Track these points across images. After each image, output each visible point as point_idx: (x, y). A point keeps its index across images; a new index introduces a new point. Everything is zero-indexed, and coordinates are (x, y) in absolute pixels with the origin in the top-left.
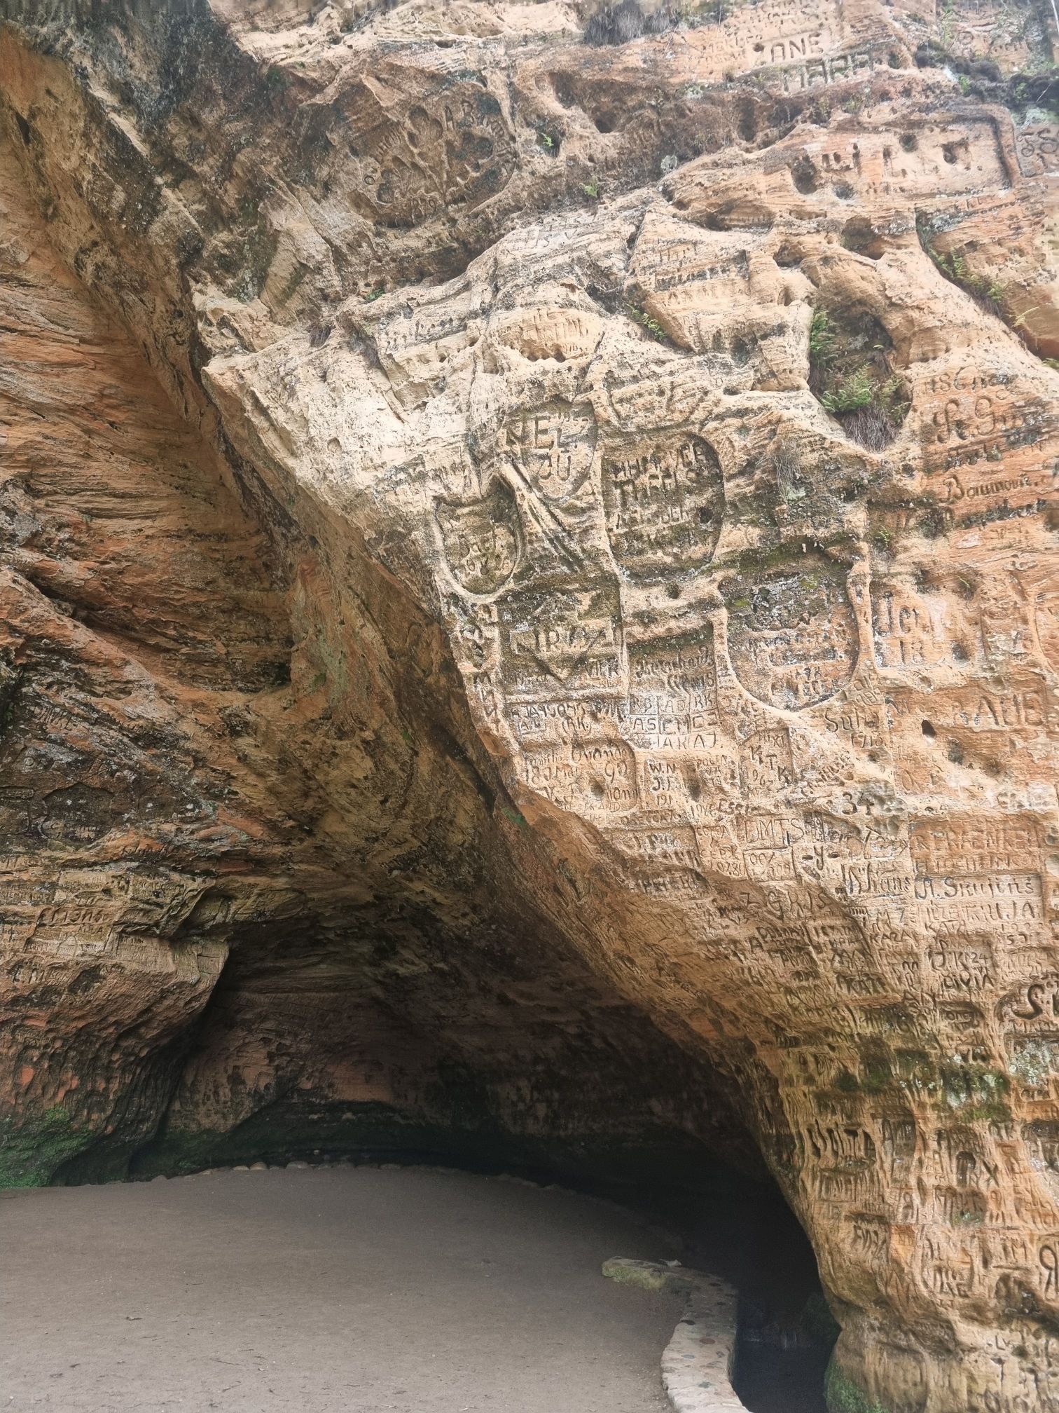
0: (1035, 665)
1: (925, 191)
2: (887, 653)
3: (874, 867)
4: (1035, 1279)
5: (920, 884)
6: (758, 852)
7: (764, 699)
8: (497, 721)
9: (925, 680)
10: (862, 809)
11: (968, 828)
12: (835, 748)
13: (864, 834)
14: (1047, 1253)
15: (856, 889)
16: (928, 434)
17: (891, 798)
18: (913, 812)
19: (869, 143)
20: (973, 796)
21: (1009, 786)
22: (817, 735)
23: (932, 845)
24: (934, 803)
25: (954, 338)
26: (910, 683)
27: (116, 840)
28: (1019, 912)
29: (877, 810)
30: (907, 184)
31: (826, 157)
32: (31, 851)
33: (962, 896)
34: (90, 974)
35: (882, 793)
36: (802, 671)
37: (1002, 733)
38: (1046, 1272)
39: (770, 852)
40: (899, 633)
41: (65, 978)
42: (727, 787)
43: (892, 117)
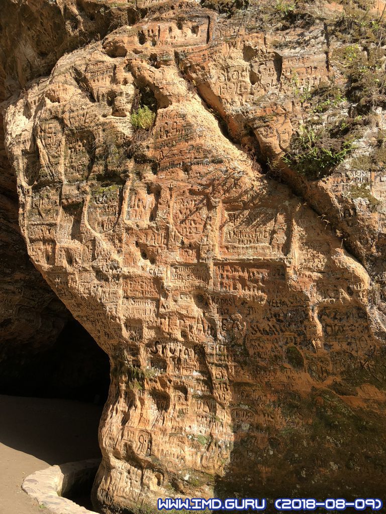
0: (168, 223)
1: (179, 44)
2: (131, 215)
3: (111, 292)
4: (134, 446)
5: (125, 299)
6: (82, 284)
7: (94, 229)
8: (24, 230)
9: (138, 226)
10: (111, 271)
11: (140, 281)
12: (108, 249)
13: (110, 280)
14: (141, 437)
15: (105, 299)
16: (158, 135)
17: (118, 267)
18: (123, 273)
19: (164, 26)
20: (143, 269)
21: (153, 266)
22: (104, 243)
23: (129, 285)
24: (131, 271)
25: (173, 100)
26: (133, 226)
27: (18, 275)
28: (152, 313)
29: (115, 271)
30: (174, 41)
31: (149, 31)
33: (136, 306)
34: (7, 321)
35: (116, 265)
36: (106, 220)
37: (155, 247)
38: (139, 444)
39: (85, 284)
40: (136, 208)
42: (77, 259)
43: (173, 16)
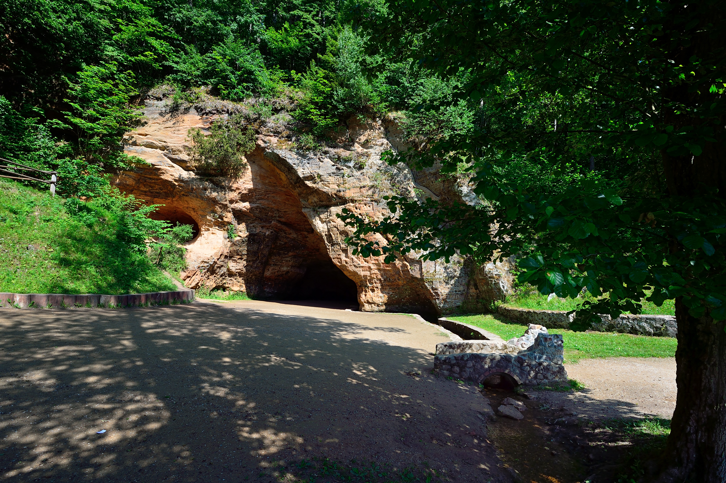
6: (351, 268)
7: (352, 255)
8: (330, 255)
11: (366, 267)
15: (357, 271)
18: (362, 266)
21: (368, 264)
22: (355, 259)
27: (290, 254)
29: (359, 265)
32: (279, 256)
34: (288, 272)
41: (284, 273)
42: (348, 263)
